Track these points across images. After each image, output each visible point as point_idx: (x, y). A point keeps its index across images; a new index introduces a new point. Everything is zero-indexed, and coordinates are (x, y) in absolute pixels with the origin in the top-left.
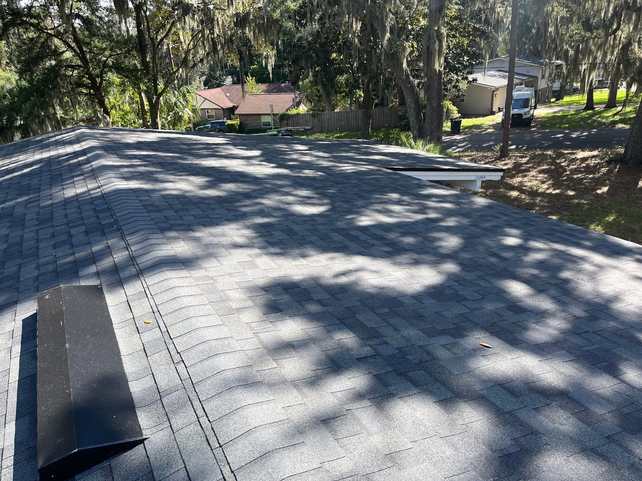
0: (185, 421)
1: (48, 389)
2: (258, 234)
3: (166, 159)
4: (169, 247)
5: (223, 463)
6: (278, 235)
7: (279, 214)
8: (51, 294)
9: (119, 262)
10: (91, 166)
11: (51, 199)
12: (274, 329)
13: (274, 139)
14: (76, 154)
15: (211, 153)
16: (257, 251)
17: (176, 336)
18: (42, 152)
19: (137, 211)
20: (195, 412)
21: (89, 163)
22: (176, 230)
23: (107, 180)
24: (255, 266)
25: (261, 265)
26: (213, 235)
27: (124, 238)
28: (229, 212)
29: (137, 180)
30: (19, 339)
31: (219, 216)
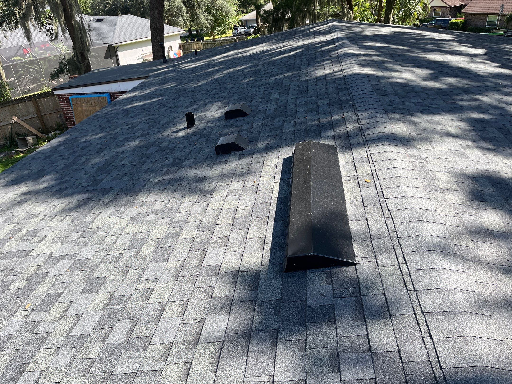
0: (388, 262)
1: (297, 209)
2: (473, 128)
3: (396, 51)
4: (391, 126)
5: (416, 304)
6: (492, 132)
7: (497, 112)
8: (303, 145)
9: (351, 131)
10: (338, 53)
11: (307, 76)
12: (476, 215)
13: (500, 39)
14: (328, 43)
15: (437, 48)
16: (469, 143)
17: (388, 198)
18: (304, 40)
19: (368, 93)
20: (397, 258)
21: (336, 50)
22: (398, 113)
23: (348, 65)
24: (465, 156)
25: (470, 157)
26: (429, 122)
27: (356, 113)
28: (447, 103)
29: (371, 67)
30: (280, 171)
31: (436, 106)
